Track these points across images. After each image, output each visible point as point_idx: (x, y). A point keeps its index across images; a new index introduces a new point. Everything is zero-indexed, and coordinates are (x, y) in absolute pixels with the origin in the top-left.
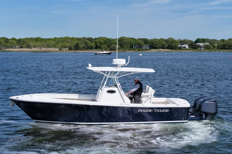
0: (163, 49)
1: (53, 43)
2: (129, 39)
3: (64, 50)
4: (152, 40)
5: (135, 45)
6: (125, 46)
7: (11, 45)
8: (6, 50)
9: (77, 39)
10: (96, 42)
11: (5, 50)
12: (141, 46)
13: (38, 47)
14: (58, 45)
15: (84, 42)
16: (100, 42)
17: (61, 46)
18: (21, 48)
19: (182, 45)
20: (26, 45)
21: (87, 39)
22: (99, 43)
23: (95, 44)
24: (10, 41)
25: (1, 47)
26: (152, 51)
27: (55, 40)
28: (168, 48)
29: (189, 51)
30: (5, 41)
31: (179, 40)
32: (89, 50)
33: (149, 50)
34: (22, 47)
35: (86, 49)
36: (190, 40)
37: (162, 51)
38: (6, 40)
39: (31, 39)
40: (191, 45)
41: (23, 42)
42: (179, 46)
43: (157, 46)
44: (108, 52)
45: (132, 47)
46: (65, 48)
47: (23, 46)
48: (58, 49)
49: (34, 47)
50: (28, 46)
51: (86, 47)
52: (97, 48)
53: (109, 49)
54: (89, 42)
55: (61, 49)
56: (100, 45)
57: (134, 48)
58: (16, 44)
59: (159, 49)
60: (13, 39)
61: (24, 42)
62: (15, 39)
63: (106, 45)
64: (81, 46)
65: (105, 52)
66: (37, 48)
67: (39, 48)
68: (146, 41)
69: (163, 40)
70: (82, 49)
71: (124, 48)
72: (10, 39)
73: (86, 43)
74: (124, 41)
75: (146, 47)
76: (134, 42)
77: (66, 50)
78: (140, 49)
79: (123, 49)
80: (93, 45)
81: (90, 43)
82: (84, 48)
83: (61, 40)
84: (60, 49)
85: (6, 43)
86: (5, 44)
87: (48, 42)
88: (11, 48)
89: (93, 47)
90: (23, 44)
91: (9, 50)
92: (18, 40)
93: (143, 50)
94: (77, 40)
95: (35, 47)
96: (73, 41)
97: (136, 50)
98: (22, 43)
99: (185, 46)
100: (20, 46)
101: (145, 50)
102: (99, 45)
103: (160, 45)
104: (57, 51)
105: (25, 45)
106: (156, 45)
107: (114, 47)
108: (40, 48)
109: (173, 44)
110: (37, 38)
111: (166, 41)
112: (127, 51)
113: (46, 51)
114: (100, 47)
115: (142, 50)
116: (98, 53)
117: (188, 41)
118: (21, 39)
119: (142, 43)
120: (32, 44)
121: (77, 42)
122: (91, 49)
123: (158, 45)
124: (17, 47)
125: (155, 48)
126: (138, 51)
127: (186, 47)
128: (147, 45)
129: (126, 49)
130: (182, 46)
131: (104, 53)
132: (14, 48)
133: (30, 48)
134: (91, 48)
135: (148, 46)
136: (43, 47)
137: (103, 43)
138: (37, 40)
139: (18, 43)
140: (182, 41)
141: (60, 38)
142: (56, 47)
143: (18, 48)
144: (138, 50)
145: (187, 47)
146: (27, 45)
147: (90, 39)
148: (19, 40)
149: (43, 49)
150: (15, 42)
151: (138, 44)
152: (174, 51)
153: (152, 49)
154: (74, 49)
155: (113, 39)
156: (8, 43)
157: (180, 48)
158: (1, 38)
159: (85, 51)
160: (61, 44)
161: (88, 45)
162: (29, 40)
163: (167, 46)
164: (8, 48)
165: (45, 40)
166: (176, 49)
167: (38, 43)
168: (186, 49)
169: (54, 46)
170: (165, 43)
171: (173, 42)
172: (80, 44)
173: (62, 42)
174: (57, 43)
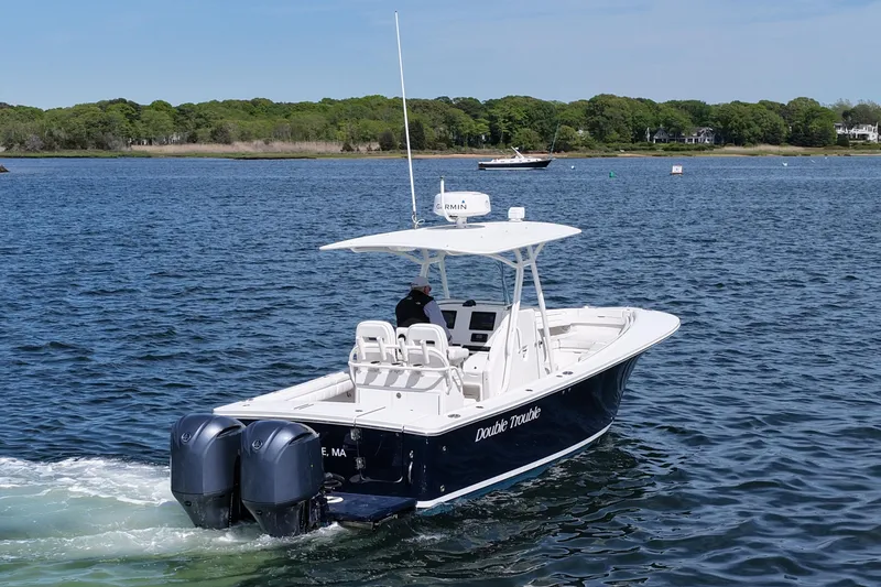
0: (771, 144)
1: (317, 120)
2: (628, 106)
3: (363, 149)
4: (724, 109)
5: (655, 128)
6: (614, 133)
7: (151, 131)
8: (129, 149)
9: (417, 105)
10: (492, 118)
11: (125, 149)
12: (679, 134)
13: (259, 138)
14: (339, 130)
15: (442, 117)
16: (510, 119)
17: (351, 132)
18: (188, 141)
19: (851, 128)
20: (209, 130)
21: (458, 106)
22: (504, 122)
23: (490, 125)
24: (145, 115)
25: (111, 137)
26: (725, 153)
27: (325, 110)
28: (791, 141)
30: (127, 115)
31: (841, 105)
32: (463, 149)
33: (711, 147)
34: (193, 139)
35: (449, 146)
37: (766, 152)
38: (132, 111)
39: (229, 104)
41: (198, 120)
42: (840, 131)
43: (746, 132)
44: (533, 159)
45: (639, 135)
46: (365, 140)
47: (199, 136)
48: (336, 148)
49: (243, 140)
50: (219, 136)
51: (451, 137)
52: (497, 139)
53: (543, 146)
54: (461, 115)
55: (352, 145)
56: (510, 129)
57: (651, 139)
58: (171, 126)
59: (754, 143)
60: (160, 106)
61: (201, 116)
62: (167, 105)
63: (535, 128)
64: (431, 134)
65: (522, 159)
66: (255, 143)
67: (260, 142)
68: (698, 112)
69: (770, 106)
70: (434, 147)
71: (606, 142)
72: (145, 107)
73: (450, 121)
74: (607, 112)
75: (699, 135)
76: (649, 116)
77: (369, 149)
78: (675, 144)
79: (604, 146)
80: (482, 128)
81: (467, 123)
82: (445, 140)
83: (349, 108)
84: (347, 148)
85: (131, 122)
86: (125, 125)
87: (295, 116)
88: (150, 143)
89: (479, 137)
90: (198, 126)
91: (143, 152)
92: (178, 108)
93: (689, 150)
94: (415, 107)
95: (245, 137)
96: (399, 111)
97: (660, 151)
98: (193, 122)
99: (867, 132)
100: (187, 135)
101: (696, 149)
102: (503, 129)
103: (757, 129)
104: (333, 155)
105: (203, 132)
106: (743, 128)
107: (568, 139)
108: (267, 143)
109: (815, 125)
110: (255, 103)
111: (784, 111)
112: (622, 154)
113: (292, 155)
114: (507, 140)
115: (683, 150)
116: (493, 162)
117: (877, 111)
118: (190, 105)
119: (683, 118)
120: (232, 124)
121: (414, 117)
122: (471, 145)
123: (749, 126)
124: (175, 138)
125: (739, 142)
126: (665, 153)
127: (871, 138)
128: (704, 129)
129: (616, 144)
130: (852, 131)
131: (516, 161)
132: (162, 144)
133: (228, 142)
134: (473, 142)
135: (707, 135)
136: (278, 137)
137: (520, 123)
138: (255, 108)
139: (177, 122)
140: (853, 110)
141: (344, 102)
142: (329, 139)
143: (176, 143)
144: (666, 149)
145: (873, 136)
146: (213, 128)
147: (469, 106)
148: (184, 111)
149: (278, 146)
150: (168, 121)
151: (668, 124)
152: (818, 156)
153: (725, 145)
154: (401, 148)
155: (564, 105)
156: (137, 122)
157: (843, 142)
158: (111, 102)
159: (446, 153)
160: (348, 127)
161: (460, 128)
162: (223, 109)
163: (786, 131)
164: (139, 144)
165: (287, 110)
166: (824, 145)
167: (258, 122)
168: (868, 145)
169: (322, 135)
170: (781, 122)
171: (814, 117)
172: (425, 126)
173: (353, 115)
174: (334, 123)
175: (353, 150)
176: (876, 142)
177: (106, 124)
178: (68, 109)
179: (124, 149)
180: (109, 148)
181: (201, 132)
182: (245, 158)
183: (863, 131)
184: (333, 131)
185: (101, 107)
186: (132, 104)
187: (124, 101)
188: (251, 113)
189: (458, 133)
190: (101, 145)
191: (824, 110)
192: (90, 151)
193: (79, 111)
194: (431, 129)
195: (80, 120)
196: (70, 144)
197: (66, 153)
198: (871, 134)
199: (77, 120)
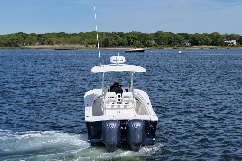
0: (207, 45)
1: (79, 38)
2: (166, 34)
3: (91, 46)
4: (193, 35)
5: (174, 41)
6: (163, 42)
7: (30, 41)
8: (24, 47)
9: (107, 34)
10: (128, 38)
11: (23, 47)
12: (181, 42)
13: (61, 43)
14: (85, 41)
15: (114, 38)
16: (133, 38)
17: (88, 42)
19: (229, 41)
20: (47, 41)
21: (118, 34)
22: (132, 39)
23: (128, 40)
24: (29, 37)
25: (19, 43)
26: (194, 48)
27: (80, 35)
28: (212, 44)
29: (236, 48)
30: (23, 37)
31: (226, 34)
32: (120, 47)
33: (190, 46)
34: (42, 44)
35: (116, 46)
36: (238, 35)
37: (205, 47)
38: (25, 36)
39: (53, 34)
40: (239, 41)
41: (44, 38)
42: (226, 42)
43: (200, 42)
44: (141, 49)
45: (170, 43)
46: (92, 44)
48: (84, 46)
49: (57, 44)
50: (50, 43)
51: (116, 43)
52: (129, 44)
53: (143, 46)
55: (88, 46)
56: (133, 41)
57: (173, 44)
58: (36, 40)
59: (202, 45)
60: (33, 34)
61: (45, 37)
62: (35, 34)
63: (140, 41)
64: (111, 42)
66: (60, 45)
67: (62, 45)
68: (186, 36)
69: (206, 35)
70: (112, 46)
71: (160, 45)
72: (29, 35)
73: (116, 39)
74: (161, 36)
75: (186, 43)
76: (173, 38)
77: (93, 47)
78: (180, 45)
79: (160, 46)
80: (125, 41)
81: (121, 39)
82: (115, 44)
83: (87, 35)
84: (87, 46)
85: (24, 39)
87: (72, 37)
88: (30, 45)
89: (124, 43)
90: (44, 40)
91: (28, 47)
92: (38, 35)
93: (184, 47)
95: (57, 43)
96: (102, 36)
97: (175, 47)
98: (42, 39)
99: (233, 42)
100: (41, 42)
101: (185, 47)
102: (131, 41)
103: (203, 41)
104: (83, 48)
105: (46, 42)
106: (199, 41)
107: (149, 44)
108: (64, 45)
109: (219, 40)
110: (61, 33)
111: (210, 36)
112: (165, 48)
113: (71, 48)
114: (132, 44)
115: (182, 47)
116: (129, 50)
117: (236, 36)
118: (41, 34)
119: (182, 38)
120: (54, 40)
121: (106, 37)
122: (122, 45)
123: (200, 40)
124: (37, 44)
125: (197, 45)
126: (177, 48)
127: (234, 44)
128: (188, 41)
129: (163, 45)
130: (229, 42)
131: (136, 50)
132: (33, 45)
133: (52, 45)
134: (123, 45)
135: (189, 43)
136: (67, 43)
137: (136, 39)
138: (61, 35)
139: (38, 39)
140: (229, 36)
141: (87, 33)
142: (82, 44)
143: (37, 45)
144: (177, 47)
145: (235, 43)
146: (48, 41)
147: (121, 34)
148: (40, 36)
149: (67, 46)
150: (35, 38)
151: (178, 40)
152: (219, 48)
153: (194, 45)
154: (102, 46)
155: (148, 34)
156: (26, 39)
157: (227, 45)
158: (19, 33)
159: (115, 48)
160: (87, 40)
162: (51, 35)
163: (211, 41)
164: (27, 45)
165: (70, 35)
166: (221, 46)
167: (61, 39)
168: (234, 46)
169: (79, 42)
170: (209, 39)
171: (218, 38)
172: (109, 40)
173: (88, 37)
174: (83, 39)
175: (88, 47)
176: (236, 44)
177: (17, 39)
178: (6, 35)
180: (18, 46)
181: (45, 42)
182: (57, 49)
183: (232, 42)
184: (83, 41)
185: (16, 35)
186: (25, 34)
187: (22, 33)
188: (59, 36)
189: (118, 42)
190: (16, 45)
191: (221, 36)
192: (13, 47)
193: (9, 36)
196: (7, 45)
197: (5, 48)
198: (234, 42)
199: (9, 38)
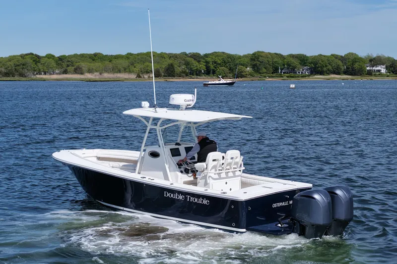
0: (337, 74)
1: (125, 63)
2: (270, 57)
3: (146, 77)
4: (314, 57)
5: (282, 67)
6: (264, 69)
7: (45, 68)
8: (35, 77)
10: (207, 62)
12: (294, 70)
13: (97, 71)
14: (135, 67)
15: (183, 62)
16: (215, 62)
17: (141, 69)
18: (63, 73)
19: (373, 66)
20: (73, 68)
21: (191, 57)
22: (213, 64)
23: (206, 65)
24: (42, 61)
25: (27, 71)
26: (315, 79)
27: (128, 58)
28: (345, 73)
29: (386, 79)
30: (34, 61)
31: (369, 56)
32: (193, 77)
33: (309, 76)
34: (65, 72)
35: (187, 75)
36: (389, 58)
37: (335, 78)
38: (36, 59)
39: (82, 56)
40: (391, 67)
41: (68, 63)
42: (368, 68)
43: (325, 69)
44: (229, 81)
45: (275, 70)
46: (147, 72)
47: (68, 70)
48: (133, 76)
49: (89, 73)
50: (78, 70)
51: (187, 71)
52: (209, 72)
53: (231, 75)
54: (193, 61)
55: (141, 75)
56: (216, 68)
57: (281, 72)
58: (55, 66)
59: (328, 74)
60: (50, 56)
61: (69, 61)
62: (53, 56)
63: (227, 67)
64: (178, 70)
65: (223, 81)
66: (95, 74)
67: (97, 74)
68: (303, 59)
69: (336, 57)
70: (180, 76)
71: (260, 73)
72: (43, 57)
73: (187, 64)
74: (261, 59)
75: (303, 70)
76: (280, 61)
77: (149, 77)
78: (292, 74)
79: (259, 75)
80: (202, 67)
81: (195, 65)
82: (185, 72)
83: (139, 57)
84: (139, 76)
85: (36, 64)
86: (33, 65)
87: (114, 61)
88: (45, 74)
89: (201, 71)
90: (68, 66)
91: (41, 78)
92: (58, 57)
93: (298, 77)
94: (170, 57)
95: (90, 71)
96: (163, 59)
97: (285, 78)
98: (65, 64)
100: (63, 70)
101: (302, 77)
102: (212, 67)
103: (330, 67)
104: (132, 79)
105: (71, 69)
106: (324, 67)
107: (242, 72)
108: (101, 74)
109: (356, 66)
110: (95, 55)
111: (342, 59)
112: (268, 79)
113: (112, 80)
114: (214, 72)
115: (296, 77)
116: (210, 83)
117: (385, 59)
118: (64, 56)
119: (296, 62)
120: (84, 65)
121: (170, 61)
122: (197, 75)
123: (326, 66)
124: (57, 72)
125: (321, 73)
128: (306, 67)
129: (264, 74)
130: (374, 68)
131: (221, 82)
132: (50, 74)
133: (82, 74)
134: (198, 73)
135: (307, 70)
136: (107, 71)
137: (220, 64)
138: (95, 57)
139: (58, 64)
140: (374, 59)
141: (138, 55)
142: (130, 72)
143: (57, 74)
144: (288, 77)
145: (383, 71)
146: (75, 67)
147: (196, 57)
148: (61, 59)
149: (106, 75)
150: (53, 64)
151: (289, 65)
152: (358, 79)
153: (315, 75)
154: (164, 76)
155: (240, 56)
156: (39, 64)
157: (370, 73)
158: (27, 55)
159: (186, 79)
160: (139, 67)
161: (192, 67)
162: (80, 58)
163: (343, 68)
164: (40, 74)
165: (111, 58)
166: (361, 75)
167: (96, 64)
168: (381, 75)
169: (126, 70)
170: (341, 64)
171: (356, 62)
172: (175, 66)
173: (141, 61)
174: (132, 64)
175: (141, 77)
176: (385, 73)
177: (24, 65)
178: (6, 58)
179: (33, 77)
180: (25, 76)
181: (69, 69)
182: (90, 81)
183: (379, 68)
184: (132, 68)
185: (22, 57)
186: (37, 56)
187: (32, 54)
188: (93, 60)
189: (191, 69)
190: (22, 75)
191: (361, 58)
192: (16, 78)
193: (11, 59)
194: (178, 68)
195: (12, 63)
196: (6, 74)
197: (5, 78)
198: (382, 69)
199: (10, 63)
